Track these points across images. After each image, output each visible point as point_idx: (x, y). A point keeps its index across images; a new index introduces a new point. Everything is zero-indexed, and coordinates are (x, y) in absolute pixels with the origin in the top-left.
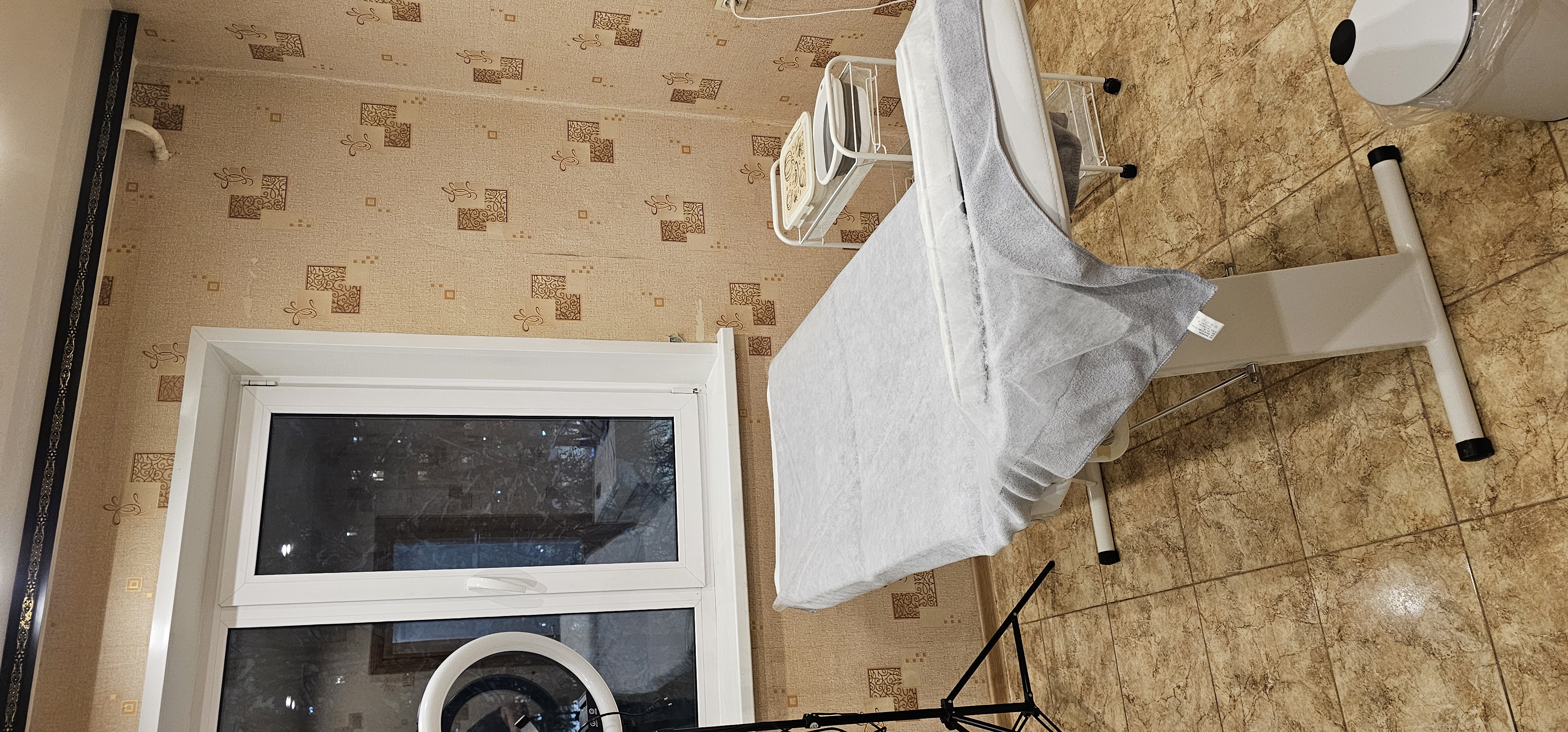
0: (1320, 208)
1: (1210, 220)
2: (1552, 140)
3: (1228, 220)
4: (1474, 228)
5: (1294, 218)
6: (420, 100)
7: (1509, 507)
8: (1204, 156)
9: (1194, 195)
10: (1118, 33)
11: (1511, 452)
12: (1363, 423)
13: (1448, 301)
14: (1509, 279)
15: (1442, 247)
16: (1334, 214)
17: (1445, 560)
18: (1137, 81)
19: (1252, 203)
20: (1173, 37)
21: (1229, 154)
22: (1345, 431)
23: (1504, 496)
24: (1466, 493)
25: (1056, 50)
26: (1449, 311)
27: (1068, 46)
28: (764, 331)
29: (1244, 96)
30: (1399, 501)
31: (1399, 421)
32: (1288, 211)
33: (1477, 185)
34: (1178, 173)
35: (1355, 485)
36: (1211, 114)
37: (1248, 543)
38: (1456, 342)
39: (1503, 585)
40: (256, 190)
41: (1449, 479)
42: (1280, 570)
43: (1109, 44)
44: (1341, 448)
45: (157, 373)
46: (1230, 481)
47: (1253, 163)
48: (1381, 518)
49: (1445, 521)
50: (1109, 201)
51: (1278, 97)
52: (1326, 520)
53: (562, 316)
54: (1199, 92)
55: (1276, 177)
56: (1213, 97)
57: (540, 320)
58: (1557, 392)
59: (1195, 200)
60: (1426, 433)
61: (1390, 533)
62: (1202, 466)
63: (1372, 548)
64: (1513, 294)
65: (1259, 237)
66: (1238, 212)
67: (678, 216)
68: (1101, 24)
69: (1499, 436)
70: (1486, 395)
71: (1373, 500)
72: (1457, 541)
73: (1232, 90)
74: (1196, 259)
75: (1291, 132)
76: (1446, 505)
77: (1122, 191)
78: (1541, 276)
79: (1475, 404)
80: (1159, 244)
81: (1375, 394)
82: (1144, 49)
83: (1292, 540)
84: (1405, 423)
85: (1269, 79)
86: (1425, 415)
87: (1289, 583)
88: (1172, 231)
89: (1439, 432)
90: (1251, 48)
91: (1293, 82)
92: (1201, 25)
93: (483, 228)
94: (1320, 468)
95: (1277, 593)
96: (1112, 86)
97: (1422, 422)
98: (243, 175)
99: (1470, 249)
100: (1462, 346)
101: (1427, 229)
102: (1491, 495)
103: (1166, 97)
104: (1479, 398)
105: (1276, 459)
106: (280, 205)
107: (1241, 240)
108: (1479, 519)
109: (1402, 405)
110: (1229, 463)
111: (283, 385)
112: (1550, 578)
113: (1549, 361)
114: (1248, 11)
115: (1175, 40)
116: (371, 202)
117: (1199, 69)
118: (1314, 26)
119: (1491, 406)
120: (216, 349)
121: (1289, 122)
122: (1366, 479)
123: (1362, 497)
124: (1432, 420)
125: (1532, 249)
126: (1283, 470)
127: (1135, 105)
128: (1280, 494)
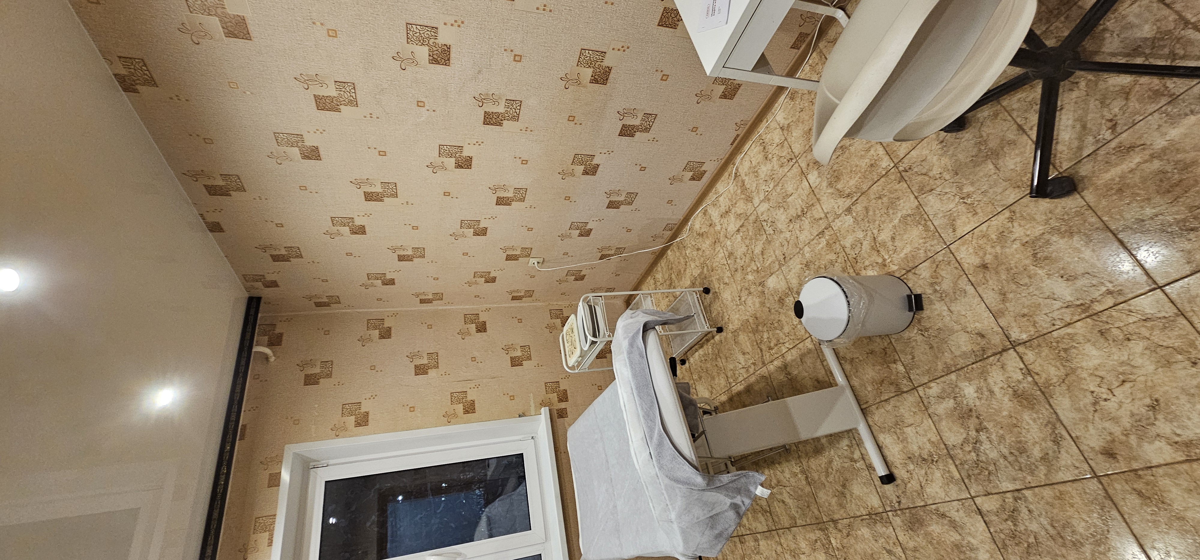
0: (802, 357)
1: (757, 356)
2: (891, 342)
3: (764, 357)
4: (867, 376)
5: (793, 361)
6: (395, 314)
7: (906, 507)
8: (750, 327)
9: (748, 344)
10: (706, 268)
11: (903, 481)
12: (837, 459)
13: (864, 407)
14: (886, 400)
15: (856, 382)
16: (809, 361)
17: (884, 529)
18: (717, 290)
19: (773, 351)
20: (728, 274)
21: (760, 328)
22: (830, 462)
23: (904, 501)
24: (887, 498)
25: (680, 271)
26: (864, 412)
27: (685, 271)
28: (563, 405)
29: (763, 304)
30: (859, 498)
31: (852, 460)
32: (789, 358)
33: (864, 357)
34: (740, 333)
35: (840, 488)
36: (750, 309)
37: (797, 512)
38: (870, 427)
39: (911, 544)
40: (317, 370)
41: (879, 490)
42: (814, 527)
43: (702, 273)
44: (830, 470)
45: (267, 473)
46: (785, 480)
47: (771, 333)
48: (853, 506)
49: (881, 510)
50: (712, 341)
51: (777, 306)
52: (830, 504)
53: (466, 412)
54: (743, 299)
55: (781, 341)
56: (749, 302)
57: (455, 415)
58: (916, 455)
59: (749, 347)
60: (864, 467)
61: (858, 514)
62: (772, 472)
63: (852, 520)
64: (889, 407)
65: (779, 367)
66: (768, 354)
67: (518, 353)
68: (697, 263)
69: (896, 472)
70: (887, 452)
71: (848, 496)
72: (888, 520)
73: (757, 300)
74: (754, 373)
75: (784, 322)
76: (879, 502)
77: (717, 338)
78: (898, 401)
79: (883, 456)
80: (737, 364)
81: (840, 446)
82: (717, 277)
83: (816, 512)
84: (855, 461)
85: (771, 298)
86: (863, 459)
87: (818, 534)
88: (741, 358)
89: (870, 467)
90: (762, 284)
91: (781, 301)
92: (739, 271)
93: (427, 373)
94: (823, 479)
95: (814, 538)
96: (707, 291)
97: (862, 462)
98: (310, 363)
99: (867, 385)
100: (872, 428)
101: (847, 373)
102: (898, 500)
103: (730, 299)
104: (884, 454)
105: (803, 472)
106: (329, 375)
107: (771, 367)
108: (896, 511)
109: (853, 453)
110: (783, 472)
111: (331, 465)
112: (931, 542)
113: (909, 440)
114: (758, 268)
115: (730, 275)
116: (373, 368)
117: (741, 290)
118: (786, 279)
119: (890, 458)
120: (298, 455)
121: (783, 318)
122: (844, 486)
123: (843, 494)
124: (867, 462)
125: (893, 389)
126: (807, 478)
127: (717, 300)
128: (807, 489)
